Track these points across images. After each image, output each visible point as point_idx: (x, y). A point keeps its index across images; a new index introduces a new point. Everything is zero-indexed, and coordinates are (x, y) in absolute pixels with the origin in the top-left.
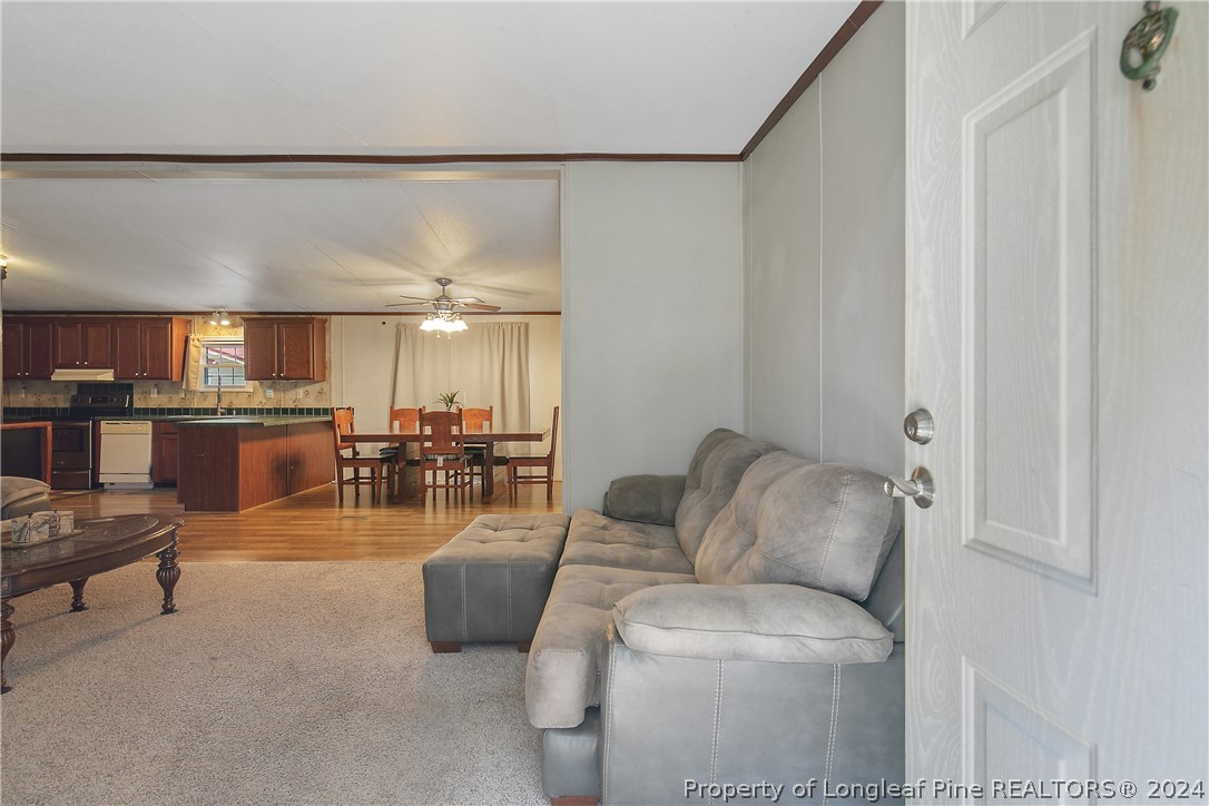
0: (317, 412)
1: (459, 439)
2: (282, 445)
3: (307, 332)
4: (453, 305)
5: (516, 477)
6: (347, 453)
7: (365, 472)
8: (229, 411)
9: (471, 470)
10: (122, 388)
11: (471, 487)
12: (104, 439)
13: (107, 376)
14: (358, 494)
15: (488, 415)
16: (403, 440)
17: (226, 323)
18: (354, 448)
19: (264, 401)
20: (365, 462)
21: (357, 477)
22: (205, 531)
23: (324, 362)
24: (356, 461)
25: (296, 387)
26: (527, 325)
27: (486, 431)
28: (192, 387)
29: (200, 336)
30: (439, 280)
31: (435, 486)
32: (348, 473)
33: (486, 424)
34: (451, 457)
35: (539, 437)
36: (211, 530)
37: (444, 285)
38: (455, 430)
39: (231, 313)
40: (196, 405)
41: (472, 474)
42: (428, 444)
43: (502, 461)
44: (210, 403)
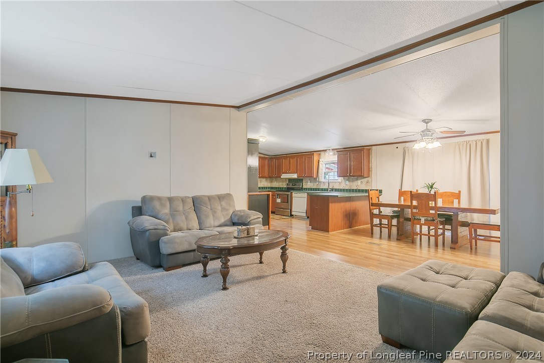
0: (362, 191)
1: (435, 208)
2: (348, 206)
3: (361, 155)
4: (433, 134)
5: (476, 235)
6: (376, 211)
7: (385, 221)
8: (332, 190)
9: (444, 227)
10: (300, 180)
11: (444, 238)
12: (294, 199)
13: (295, 176)
14: (381, 232)
15: (458, 196)
16: (403, 208)
17: (331, 153)
18: (379, 209)
19: (345, 186)
20: (385, 217)
21: (381, 224)
22: (314, 239)
23: (369, 168)
24: (380, 216)
25: (357, 180)
26: (488, 141)
27: (456, 205)
28: (320, 180)
29: (323, 160)
30: (424, 121)
31: (421, 234)
32: (376, 221)
33: (456, 201)
34: (429, 219)
35: (493, 212)
36: (316, 239)
37: (427, 123)
38: (432, 204)
39: (333, 150)
40: (322, 187)
41: (444, 229)
42: (414, 211)
43: (465, 224)
44: (326, 187)
